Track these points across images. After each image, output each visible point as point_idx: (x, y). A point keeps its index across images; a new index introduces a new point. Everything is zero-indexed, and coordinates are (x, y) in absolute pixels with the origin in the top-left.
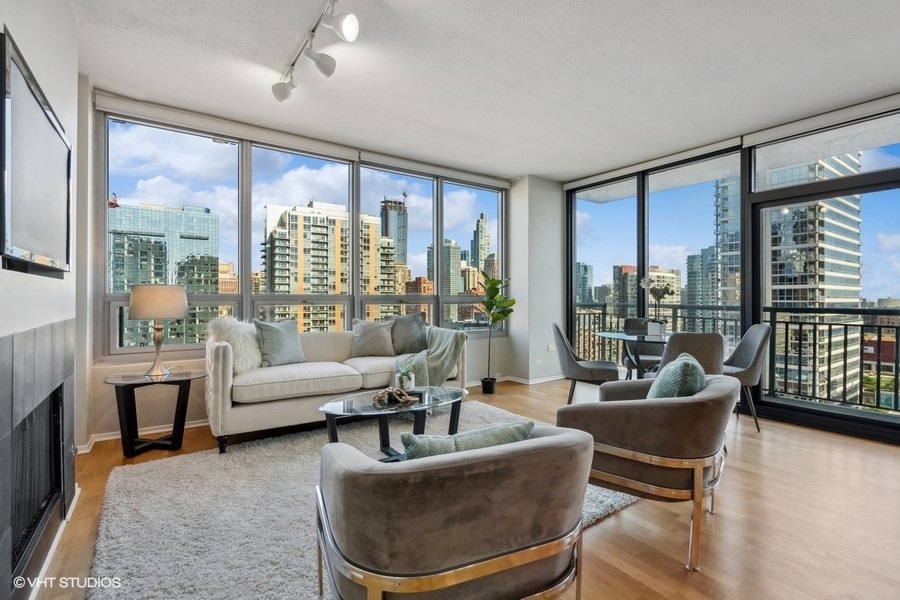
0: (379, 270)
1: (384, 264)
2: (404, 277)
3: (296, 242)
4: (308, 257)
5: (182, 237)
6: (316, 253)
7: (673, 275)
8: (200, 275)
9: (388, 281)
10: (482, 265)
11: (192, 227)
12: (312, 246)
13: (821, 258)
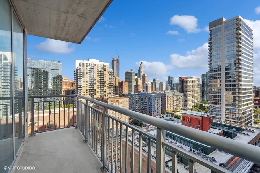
0: (109, 79)
1: (110, 77)
2: (118, 81)
3: (84, 71)
4: (88, 75)
5: (51, 69)
6: (90, 74)
7: (197, 80)
8: (56, 81)
9: (112, 82)
10: (141, 77)
11: (54, 67)
12: (89, 72)
13: (240, 74)
